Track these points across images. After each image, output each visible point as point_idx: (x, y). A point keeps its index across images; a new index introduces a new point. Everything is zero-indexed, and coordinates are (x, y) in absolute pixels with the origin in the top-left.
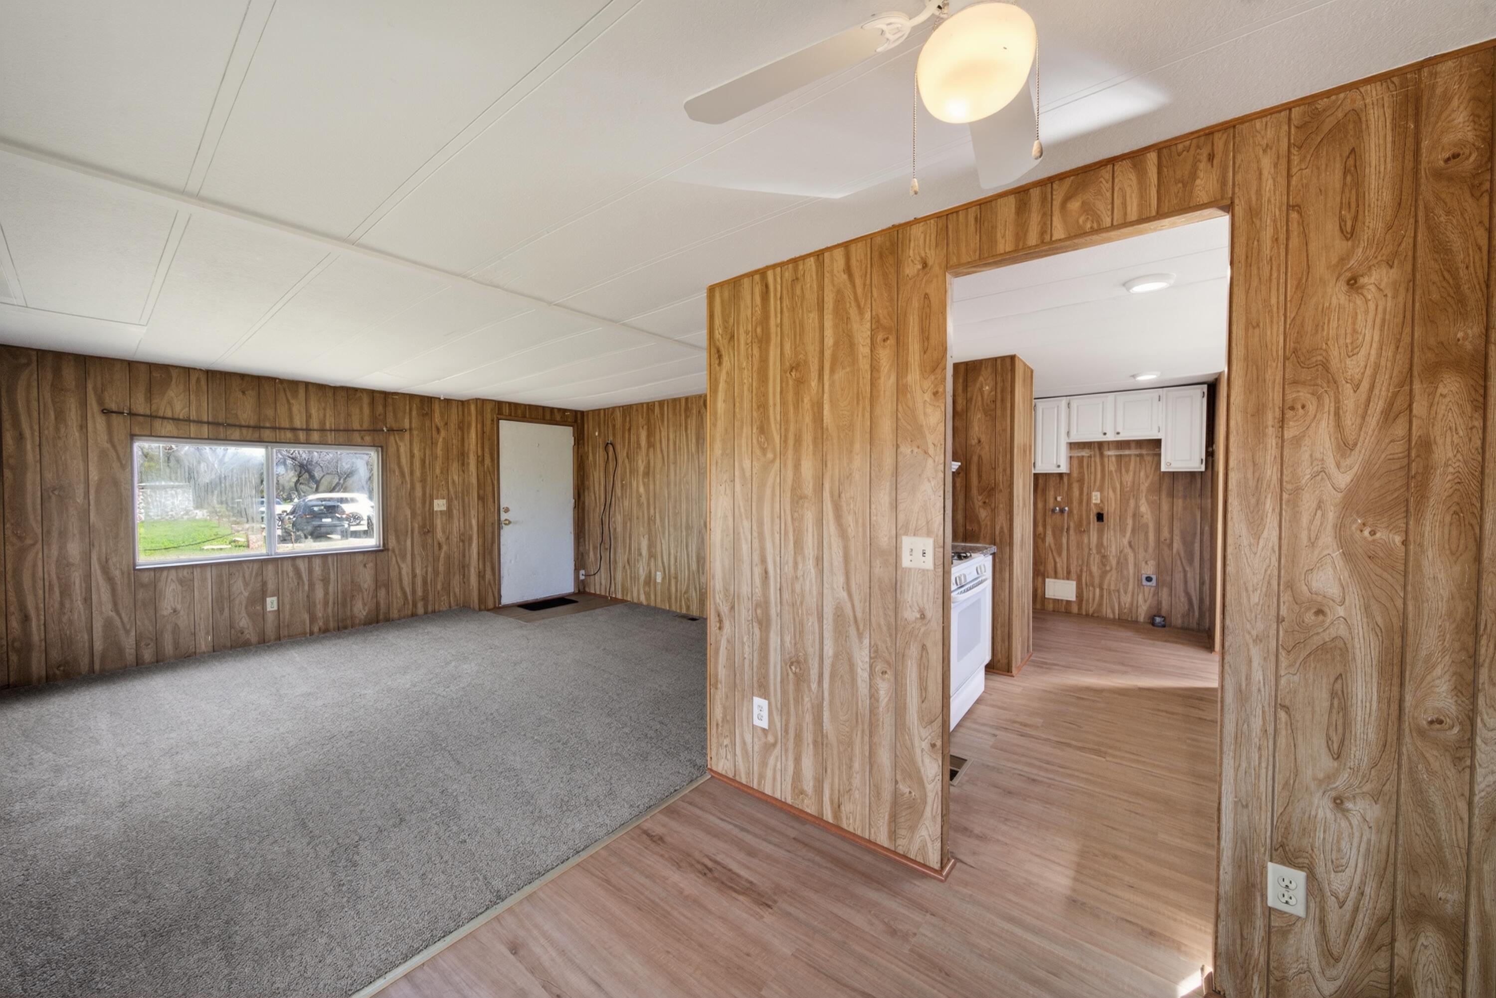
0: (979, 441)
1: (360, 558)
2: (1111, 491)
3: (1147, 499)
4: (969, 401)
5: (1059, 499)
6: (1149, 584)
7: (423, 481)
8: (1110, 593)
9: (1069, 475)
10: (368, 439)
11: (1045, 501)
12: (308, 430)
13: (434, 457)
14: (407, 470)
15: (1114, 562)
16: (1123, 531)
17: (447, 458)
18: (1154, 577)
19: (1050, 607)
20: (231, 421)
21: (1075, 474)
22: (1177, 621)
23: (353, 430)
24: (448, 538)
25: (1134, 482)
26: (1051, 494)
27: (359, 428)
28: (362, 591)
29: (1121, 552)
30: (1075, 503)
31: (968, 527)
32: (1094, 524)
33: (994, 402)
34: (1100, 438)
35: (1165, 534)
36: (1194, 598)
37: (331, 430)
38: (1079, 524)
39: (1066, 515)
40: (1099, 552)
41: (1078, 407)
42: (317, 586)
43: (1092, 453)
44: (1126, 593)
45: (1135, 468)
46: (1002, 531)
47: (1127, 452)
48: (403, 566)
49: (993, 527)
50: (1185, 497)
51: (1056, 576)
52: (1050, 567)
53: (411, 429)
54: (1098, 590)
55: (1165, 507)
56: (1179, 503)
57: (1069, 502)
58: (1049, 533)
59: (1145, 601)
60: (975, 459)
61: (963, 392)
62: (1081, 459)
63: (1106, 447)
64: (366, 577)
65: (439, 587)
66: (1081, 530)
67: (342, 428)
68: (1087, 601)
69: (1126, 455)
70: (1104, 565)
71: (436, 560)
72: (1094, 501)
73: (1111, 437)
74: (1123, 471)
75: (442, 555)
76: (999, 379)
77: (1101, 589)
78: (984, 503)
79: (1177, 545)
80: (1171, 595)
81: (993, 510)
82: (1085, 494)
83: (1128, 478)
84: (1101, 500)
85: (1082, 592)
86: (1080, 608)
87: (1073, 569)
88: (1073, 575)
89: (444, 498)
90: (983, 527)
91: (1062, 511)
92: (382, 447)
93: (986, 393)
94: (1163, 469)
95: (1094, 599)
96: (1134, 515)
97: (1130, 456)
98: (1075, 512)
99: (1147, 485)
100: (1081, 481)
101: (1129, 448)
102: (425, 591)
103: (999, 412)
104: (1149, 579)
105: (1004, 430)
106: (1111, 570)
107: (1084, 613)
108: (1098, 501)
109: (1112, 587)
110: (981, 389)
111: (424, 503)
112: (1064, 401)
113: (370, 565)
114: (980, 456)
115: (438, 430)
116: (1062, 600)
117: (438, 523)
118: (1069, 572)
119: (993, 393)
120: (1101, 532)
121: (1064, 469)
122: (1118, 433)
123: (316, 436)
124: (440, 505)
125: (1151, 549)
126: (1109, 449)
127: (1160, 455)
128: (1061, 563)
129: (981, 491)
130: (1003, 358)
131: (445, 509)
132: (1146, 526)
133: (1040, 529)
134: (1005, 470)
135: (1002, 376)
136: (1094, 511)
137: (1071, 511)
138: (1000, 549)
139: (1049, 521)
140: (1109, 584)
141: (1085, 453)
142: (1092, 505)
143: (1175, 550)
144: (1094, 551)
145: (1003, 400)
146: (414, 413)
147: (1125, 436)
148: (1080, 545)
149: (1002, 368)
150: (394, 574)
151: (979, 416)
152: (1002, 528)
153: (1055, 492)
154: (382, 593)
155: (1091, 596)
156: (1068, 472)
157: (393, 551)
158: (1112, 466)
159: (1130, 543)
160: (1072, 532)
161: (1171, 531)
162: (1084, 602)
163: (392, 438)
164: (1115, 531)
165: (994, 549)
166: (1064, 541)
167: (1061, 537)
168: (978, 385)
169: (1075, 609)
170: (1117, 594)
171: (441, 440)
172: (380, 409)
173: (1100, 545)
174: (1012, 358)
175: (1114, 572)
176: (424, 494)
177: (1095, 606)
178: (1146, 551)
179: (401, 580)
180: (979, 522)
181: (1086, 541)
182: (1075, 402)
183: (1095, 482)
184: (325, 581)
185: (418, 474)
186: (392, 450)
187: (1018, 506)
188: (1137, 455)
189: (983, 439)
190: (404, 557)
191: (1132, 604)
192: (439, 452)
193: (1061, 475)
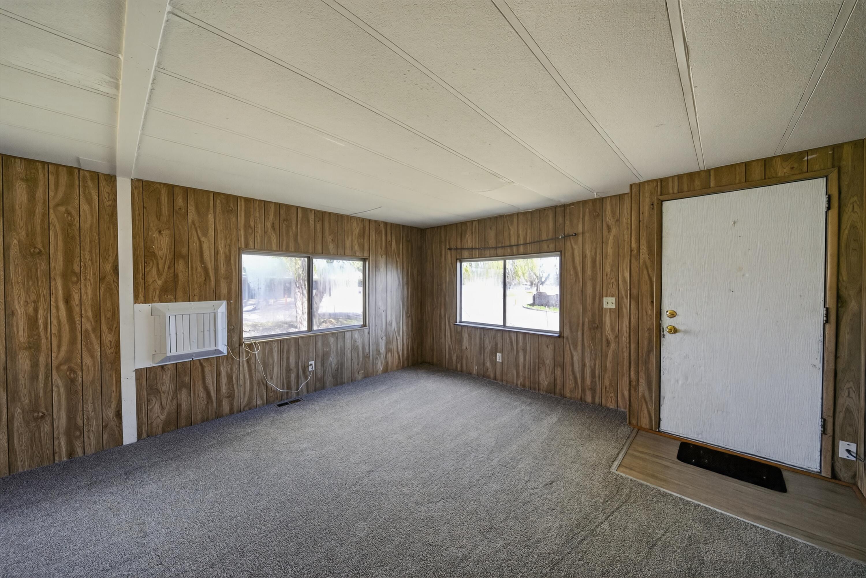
1: (544, 340)
7: (594, 279)
10: (552, 246)
12: (517, 245)
13: (604, 256)
14: (579, 268)
17: (618, 255)
20: (486, 246)
23: (543, 241)
24: (617, 337)
27: (546, 239)
28: (545, 365)
37: (530, 243)
42: (520, 353)
48: (574, 353)
53: (583, 233)
64: (548, 355)
65: (607, 383)
67: (536, 241)
71: (604, 356)
75: (610, 353)
89: (613, 296)
92: (561, 252)
102: (593, 382)
111: (594, 299)
113: (551, 347)
115: (609, 228)
117: (607, 320)
123: (521, 249)
124: (609, 303)
131: (614, 307)
146: (587, 218)
150: (568, 359)
154: (558, 372)
157: (567, 338)
163: (568, 244)
171: (611, 238)
172: (560, 220)
176: (594, 290)
179: (573, 365)
184: (525, 350)
185: (589, 272)
186: (568, 254)
190: (575, 346)
192: (610, 250)
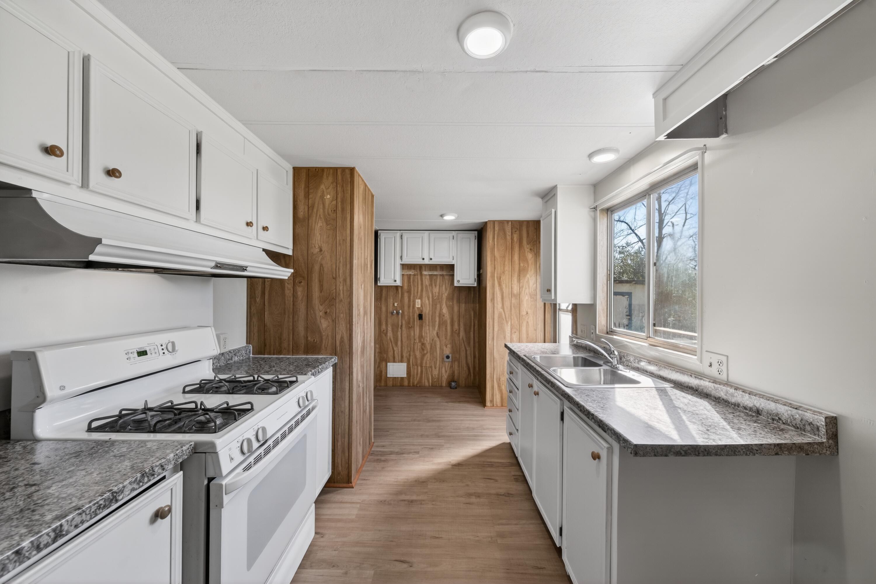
0: (321, 250)
2: (426, 299)
3: (446, 305)
4: (310, 208)
5: (396, 305)
6: (448, 360)
8: (426, 369)
9: (402, 287)
11: (387, 307)
15: (428, 347)
16: (434, 326)
18: (450, 355)
19: (390, 383)
21: (406, 287)
22: (462, 382)
25: (439, 293)
26: (391, 301)
29: (433, 340)
30: (406, 308)
31: (309, 338)
32: (417, 322)
33: (335, 211)
34: (420, 262)
35: (456, 326)
36: (471, 366)
38: (408, 323)
39: (400, 316)
40: (420, 341)
41: (407, 238)
43: (416, 273)
44: (435, 368)
45: (440, 283)
46: (342, 341)
47: (435, 273)
49: (334, 338)
50: (466, 303)
51: (394, 361)
52: (390, 354)
54: (419, 368)
55: (456, 309)
56: (463, 306)
57: (402, 307)
58: (390, 329)
59: (446, 372)
60: (317, 268)
61: (305, 197)
62: (409, 276)
63: (424, 268)
66: (410, 327)
68: (414, 375)
69: (435, 275)
70: (423, 350)
72: (417, 306)
73: (427, 262)
74: (433, 285)
76: (339, 189)
77: (422, 367)
78: (326, 313)
79: (462, 334)
80: (459, 367)
81: (334, 321)
82: (412, 301)
83: (436, 290)
84: (421, 306)
85: (410, 370)
86: (409, 382)
87: (405, 355)
88: (405, 359)
90: (324, 337)
91: (398, 313)
93: (327, 203)
94: (456, 284)
95: (417, 374)
96: (440, 314)
97: (436, 275)
98: (406, 313)
99: (446, 294)
100: (409, 292)
101: (436, 270)
103: (339, 222)
104: (448, 357)
105: (344, 240)
106: (427, 353)
107: (411, 385)
108: (420, 306)
109: (428, 365)
110: (322, 197)
112: (398, 234)
114: (321, 265)
116: (398, 378)
118: (402, 357)
119: (334, 202)
120: (421, 327)
121: (399, 283)
122: (431, 259)
125: (448, 337)
126: (425, 271)
127: (453, 275)
128: (397, 350)
129: (323, 301)
130: (344, 169)
132: (446, 322)
133: (384, 327)
134: (345, 280)
135: (343, 186)
136: (417, 313)
137: (403, 312)
138: (341, 359)
139: (390, 321)
140: (426, 363)
141: (411, 272)
142: (416, 309)
143: (461, 337)
144: (417, 341)
145: (343, 210)
147: (435, 261)
148: (409, 337)
149: (342, 178)
151: (320, 224)
152: (342, 338)
153: (393, 300)
155: (416, 371)
156: (401, 285)
158: (426, 281)
159: (437, 334)
160: (404, 328)
161: (459, 325)
162: (412, 377)
164: (429, 325)
165: (334, 360)
166: (399, 334)
167: (397, 331)
168: (319, 194)
169: (406, 383)
170: (430, 369)
173: (421, 337)
174: (352, 170)
175: (429, 354)
177: (418, 379)
178: (446, 338)
180: (320, 332)
181: (412, 334)
182: (406, 235)
183: (417, 293)
187: (359, 315)
188: (441, 275)
189: (325, 248)
191: (439, 375)
193: (397, 287)
